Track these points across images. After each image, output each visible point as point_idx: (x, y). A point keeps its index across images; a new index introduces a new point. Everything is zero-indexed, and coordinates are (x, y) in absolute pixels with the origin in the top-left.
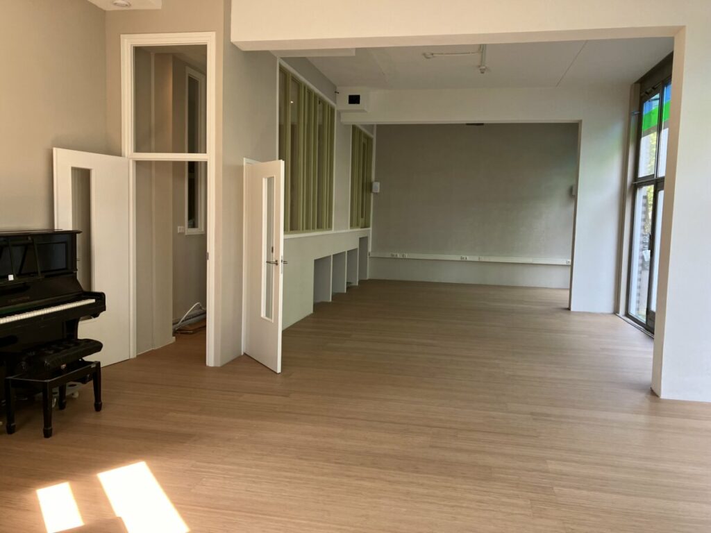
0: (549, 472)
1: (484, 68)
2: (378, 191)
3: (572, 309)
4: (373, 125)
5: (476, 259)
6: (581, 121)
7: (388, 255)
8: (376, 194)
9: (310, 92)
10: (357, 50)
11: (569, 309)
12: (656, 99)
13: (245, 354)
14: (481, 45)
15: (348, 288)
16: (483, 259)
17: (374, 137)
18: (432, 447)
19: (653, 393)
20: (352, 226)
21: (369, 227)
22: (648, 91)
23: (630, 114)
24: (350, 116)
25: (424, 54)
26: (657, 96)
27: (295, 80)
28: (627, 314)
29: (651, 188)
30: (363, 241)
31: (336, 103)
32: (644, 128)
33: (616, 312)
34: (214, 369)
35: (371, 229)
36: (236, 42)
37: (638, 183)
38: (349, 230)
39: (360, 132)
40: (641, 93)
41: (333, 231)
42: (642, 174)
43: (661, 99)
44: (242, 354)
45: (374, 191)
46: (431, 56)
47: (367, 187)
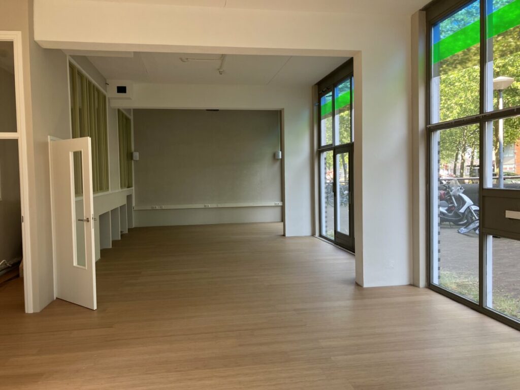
0: (323, 348)
1: (222, 70)
2: (138, 159)
3: (286, 235)
4: (130, 109)
5: (214, 206)
6: (283, 109)
7: (149, 208)
8: (136, 161)
9: (90, 83)
10: (135, 53)
11: (284, 235)
12: (330, 96)
13: (57, 298)
14: (223, 55)
15: (121, 235)
16: (220, 206)
17: (131, 117)
18: (240, 345)
19: (358, 285)
20: (121, 187)
21: (132, 187)
22: (324, 90)
23: (313, 105)
24: (117, 102)
25: (181, 59)
26: (331, 93)
27: (80, 73)
28: (321, 235)
29: (331, 153)
30: (129, 198)
31: (106, 91)
32: (323, 114)
33: (313, 234)
34: (34, 315)
35: (133, 188)
36: (39, 41)
37: (321, 150)
38: (120, 190)
39: (123, 114)
40: (319, 91)
41: (110, 191)
42: (323, 144)
43: (333, 96)
44: (55, 298)
45: (134, 158)
46: (186, 60)
47: (130, 156)
